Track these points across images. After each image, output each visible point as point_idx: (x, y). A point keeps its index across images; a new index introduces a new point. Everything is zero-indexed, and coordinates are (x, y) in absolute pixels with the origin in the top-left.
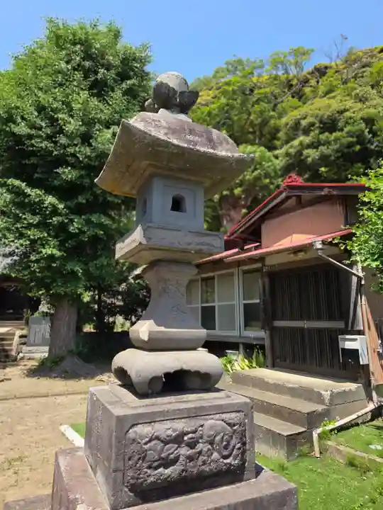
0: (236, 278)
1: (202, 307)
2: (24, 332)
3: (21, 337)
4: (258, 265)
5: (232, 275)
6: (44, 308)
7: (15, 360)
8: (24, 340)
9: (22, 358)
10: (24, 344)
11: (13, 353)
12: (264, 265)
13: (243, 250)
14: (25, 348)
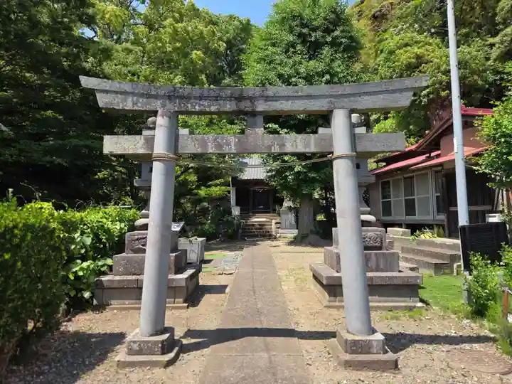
0: (430, 176)
1: (405, 200)
2: (278, 221)
3: (276, 223)
4: (440, 168)
5: (427, 174)
6: (287, 204)
7: (275, 238)
8: (278, 225)
9: (280, 237)
10: (278, 228)
11: (274, 233)
12: (443, 169)
13: (429, 158)
14: (280, 231)
